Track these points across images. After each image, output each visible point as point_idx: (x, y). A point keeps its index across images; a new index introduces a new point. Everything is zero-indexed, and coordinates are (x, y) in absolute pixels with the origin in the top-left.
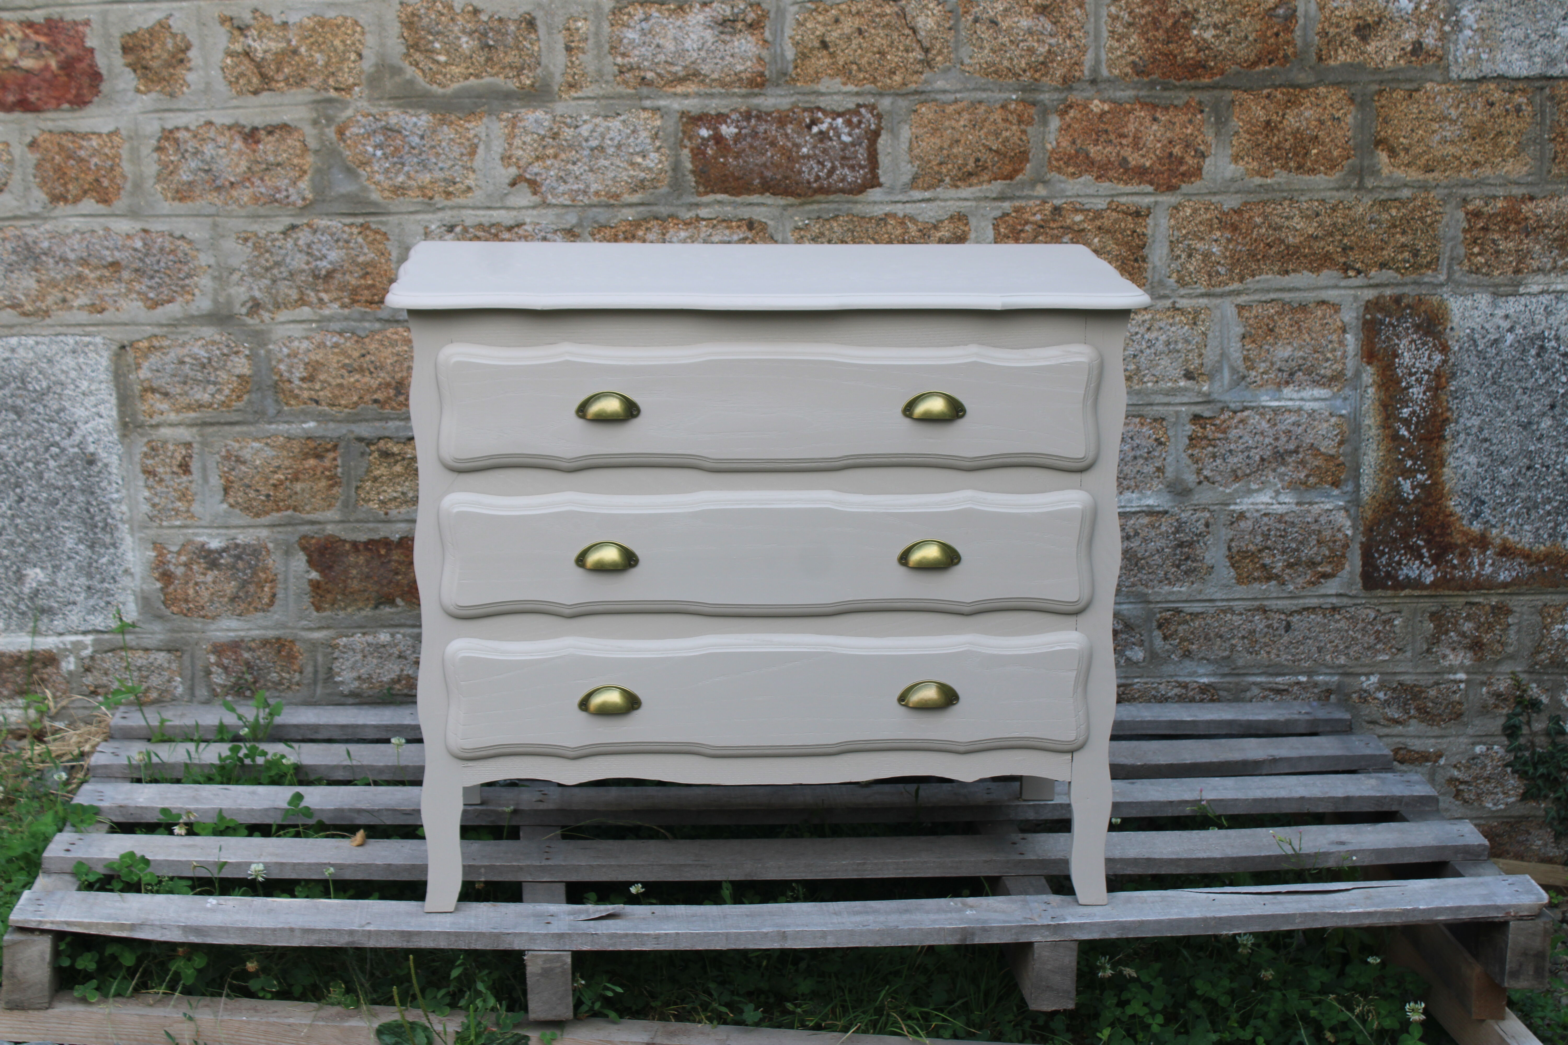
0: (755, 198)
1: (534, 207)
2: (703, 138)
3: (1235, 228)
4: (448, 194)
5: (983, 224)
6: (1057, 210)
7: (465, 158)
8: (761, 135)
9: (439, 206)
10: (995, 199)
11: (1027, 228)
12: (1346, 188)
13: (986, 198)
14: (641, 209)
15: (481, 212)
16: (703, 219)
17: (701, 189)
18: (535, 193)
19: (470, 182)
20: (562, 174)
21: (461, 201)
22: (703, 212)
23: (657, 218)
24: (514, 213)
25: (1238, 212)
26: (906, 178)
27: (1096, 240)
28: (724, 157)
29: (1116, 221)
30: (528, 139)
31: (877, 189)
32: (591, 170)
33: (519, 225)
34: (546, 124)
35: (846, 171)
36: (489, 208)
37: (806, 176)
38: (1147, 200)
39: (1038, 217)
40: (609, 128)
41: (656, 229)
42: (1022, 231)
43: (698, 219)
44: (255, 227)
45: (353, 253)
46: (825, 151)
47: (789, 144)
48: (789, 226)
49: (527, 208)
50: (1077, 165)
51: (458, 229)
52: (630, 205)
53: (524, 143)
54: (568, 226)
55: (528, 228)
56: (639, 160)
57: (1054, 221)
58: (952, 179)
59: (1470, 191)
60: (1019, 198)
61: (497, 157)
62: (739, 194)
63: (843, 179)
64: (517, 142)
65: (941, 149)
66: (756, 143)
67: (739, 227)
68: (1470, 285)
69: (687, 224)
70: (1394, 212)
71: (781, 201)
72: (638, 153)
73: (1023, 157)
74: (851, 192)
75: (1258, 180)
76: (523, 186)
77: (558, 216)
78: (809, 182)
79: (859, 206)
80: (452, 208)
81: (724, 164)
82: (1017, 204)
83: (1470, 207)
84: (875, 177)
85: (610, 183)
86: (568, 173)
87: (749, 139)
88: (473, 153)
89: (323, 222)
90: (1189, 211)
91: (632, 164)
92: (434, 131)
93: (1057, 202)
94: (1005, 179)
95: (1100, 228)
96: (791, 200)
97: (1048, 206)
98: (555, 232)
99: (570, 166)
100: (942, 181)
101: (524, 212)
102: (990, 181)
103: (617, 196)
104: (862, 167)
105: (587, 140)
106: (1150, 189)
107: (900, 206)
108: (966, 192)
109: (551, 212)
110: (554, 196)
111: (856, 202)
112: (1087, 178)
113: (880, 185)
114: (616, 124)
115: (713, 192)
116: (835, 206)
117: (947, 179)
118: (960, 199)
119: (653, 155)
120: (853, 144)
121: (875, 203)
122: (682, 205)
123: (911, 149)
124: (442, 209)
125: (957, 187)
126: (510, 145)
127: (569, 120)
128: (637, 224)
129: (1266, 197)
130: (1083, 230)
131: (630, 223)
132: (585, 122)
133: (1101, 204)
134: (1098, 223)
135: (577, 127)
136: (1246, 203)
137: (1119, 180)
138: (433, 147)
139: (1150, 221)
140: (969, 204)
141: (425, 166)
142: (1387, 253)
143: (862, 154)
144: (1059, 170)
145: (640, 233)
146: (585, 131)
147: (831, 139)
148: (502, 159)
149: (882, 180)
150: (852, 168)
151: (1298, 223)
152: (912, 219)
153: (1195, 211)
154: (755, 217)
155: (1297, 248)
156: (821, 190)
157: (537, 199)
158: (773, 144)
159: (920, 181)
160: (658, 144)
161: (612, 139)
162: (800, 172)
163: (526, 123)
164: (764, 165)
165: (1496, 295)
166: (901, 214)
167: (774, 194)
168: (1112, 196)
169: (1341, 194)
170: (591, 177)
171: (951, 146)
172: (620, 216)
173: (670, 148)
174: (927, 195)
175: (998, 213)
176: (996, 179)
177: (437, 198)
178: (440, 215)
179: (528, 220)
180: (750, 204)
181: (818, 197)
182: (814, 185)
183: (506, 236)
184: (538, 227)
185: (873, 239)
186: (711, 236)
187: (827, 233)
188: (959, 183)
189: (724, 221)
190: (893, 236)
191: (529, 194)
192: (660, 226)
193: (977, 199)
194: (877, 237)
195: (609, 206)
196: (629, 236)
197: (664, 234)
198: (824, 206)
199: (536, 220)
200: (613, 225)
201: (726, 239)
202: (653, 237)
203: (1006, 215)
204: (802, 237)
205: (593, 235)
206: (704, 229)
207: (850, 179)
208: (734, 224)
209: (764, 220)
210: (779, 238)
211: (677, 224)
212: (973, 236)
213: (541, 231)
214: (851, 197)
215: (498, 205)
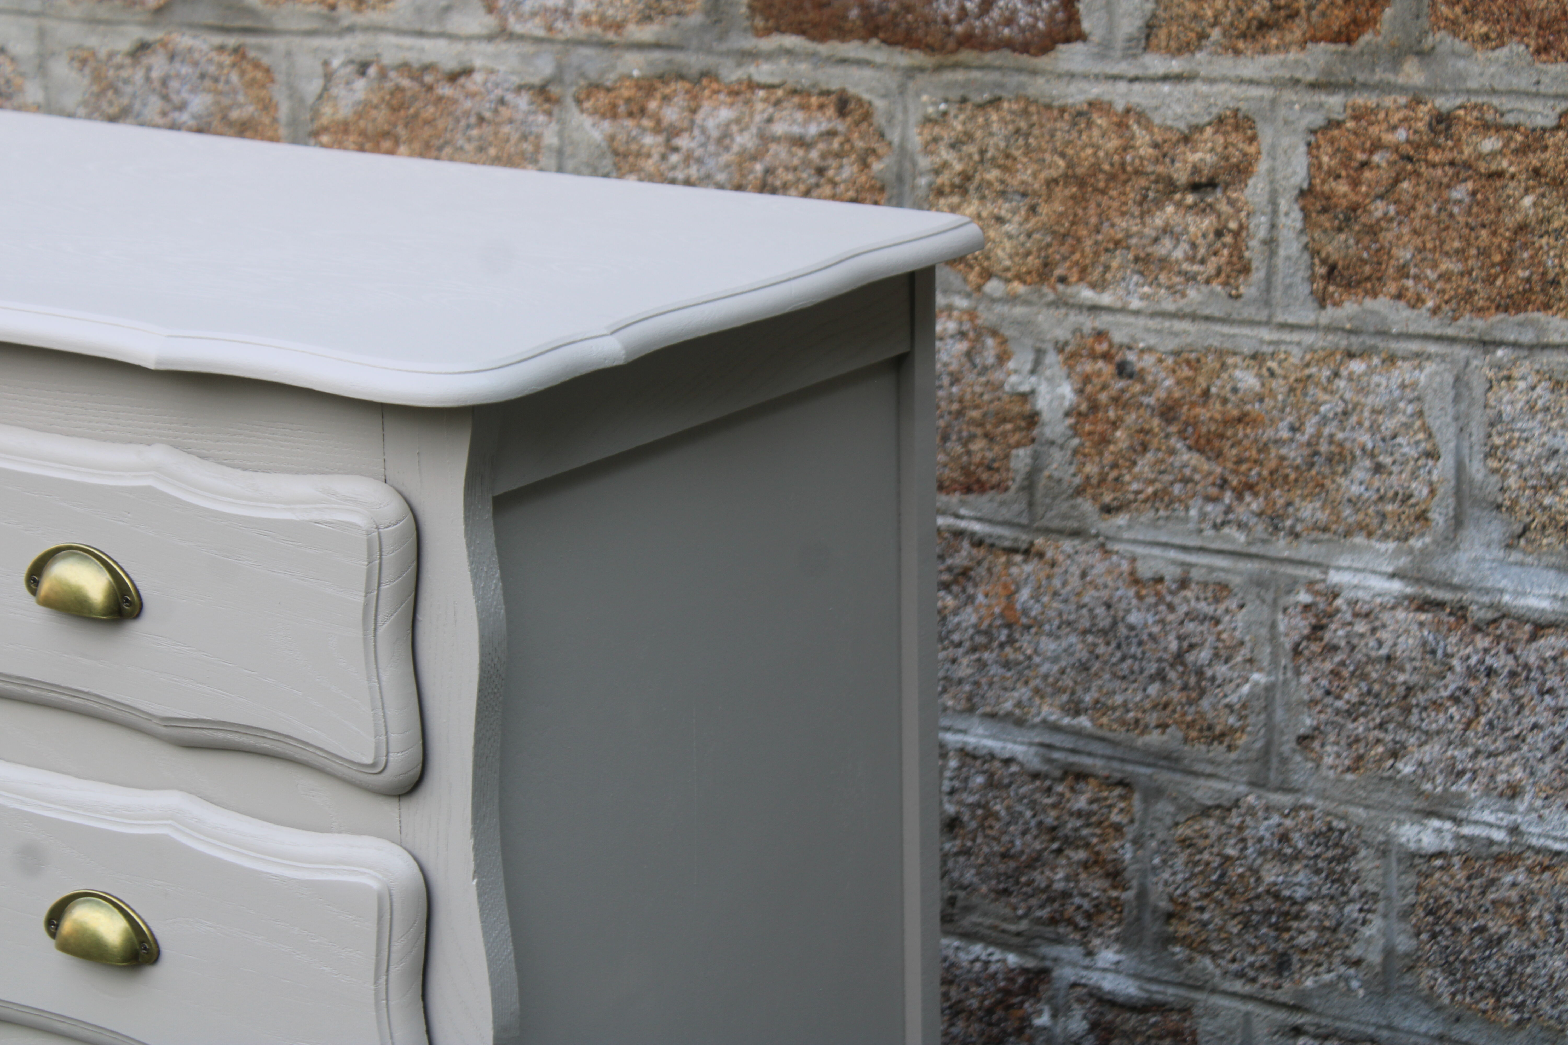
0: (852, 49)
1: (490, 38)
4: (359, 2)
5: (1285, 142)
6: (1443, 121)
9: (346, 22)
10: (1314, 86)
11: (1376, 158)
13: (1295, 82)
14: (657, 55)
15: (408, 41)
16: (761, 86)
17: (759, 22)
18: (490, 10)
21: (378, 16)
22: (763, 72)
23: (681, 77)
24: (459, 47)
26: (1133, 25)
27: (1528, 201)
31: (1078, 47)
36: (421, 34)
37: (942, 7)
39: (1401, 135)
41: (680, 100)
42: (1364, 165)
43: (753, 84)
44: (92, 41)
45: (226, 101)
48: (914, 113)
49: (479, 38)
50: (1492, 18)
51: (372, 71)
52: (640, 46)
54: (536, 80)
55: (478, 77)
57: (1437, 147)
60: (1365, 86)
62: (823, 38)
63: (1010, 20)
67: (821, 107)
69: (733, 93)
71: (903, 58)
74: (1025, 48)
77: (525, 59)
78: (947, 21)
79: (1040, 81)
80: (364, 29)
82: (1360, 99)
84: (1073, 18)
89: (184, 40)
93: (1444, 103)
94: (1335, 40)
95: (1536, 173)
96: (918, 58)
97: (1424, 112)
98: (520, 89)
100: (1203, 36)
101: (476, 46)
102: (1303, 45)
103: (619, 26)
107: (1122, 87)
108: (1254, 65)
109: (512, 49)
110: (520, 17)
111: (1034, 72)
112: (1514, 50)
113: (1082, 37)
115: (779, 29)
116: (993, 77)
117: (1216, 34)
118: (1241, 81)
121: (1072, 76)
122: (728, 54)
124: (350, 29)
125: (1237, 52)
128: (649, 85)
130: (1500, 174)
131: (638, 83)
133: (1543, 114)
134: (1534, 160)
140: (1255, 92)
144: (1454, 28)
145: (653, 105)
149: (1086, 25)
152: (1142, 119)
154: (852, 90)
156: (968, 41)
157: (490, 22)
159: (1162, 34)
166: (1120, 107)
167: (887, 42)
172: (621, 69)
174: (1176, 65)
175: (1317, 119)
176: (1315, 40)
177: (342, 8)
178: (346, 41)
179: (478, 62)
180: (843, 61)
181: (966, 55)
182: (959, 29)
183: (446, 90)
184: (493, 78)
185: (1063, 155)
186: (770, 120)
187: (979, 134)
188: (1241, 45)
189: (794, 92)
190: (1101, 154)
191: (482, 12)
192: (687, 92)
193: (1276, 83)
194: (1070, 151)
195: (608, 45)
196: (635, 109)
197: (694, 111)
198: (976, 74)
199: (490, 64)
200: (608, 84)
201: (796, 130)
202: (671, 114)
203: (1333, 124)
204: (936, 140)
205: (579, 101)
206: (759, 106)
207: (1023, 20)
208: (814, 100)
209: (866, 97)
210: (895, 136)
211: (718, 92)
212: (1262, 166)
213: (497, 85)
214: (1025, 59)
215: (434, 29)
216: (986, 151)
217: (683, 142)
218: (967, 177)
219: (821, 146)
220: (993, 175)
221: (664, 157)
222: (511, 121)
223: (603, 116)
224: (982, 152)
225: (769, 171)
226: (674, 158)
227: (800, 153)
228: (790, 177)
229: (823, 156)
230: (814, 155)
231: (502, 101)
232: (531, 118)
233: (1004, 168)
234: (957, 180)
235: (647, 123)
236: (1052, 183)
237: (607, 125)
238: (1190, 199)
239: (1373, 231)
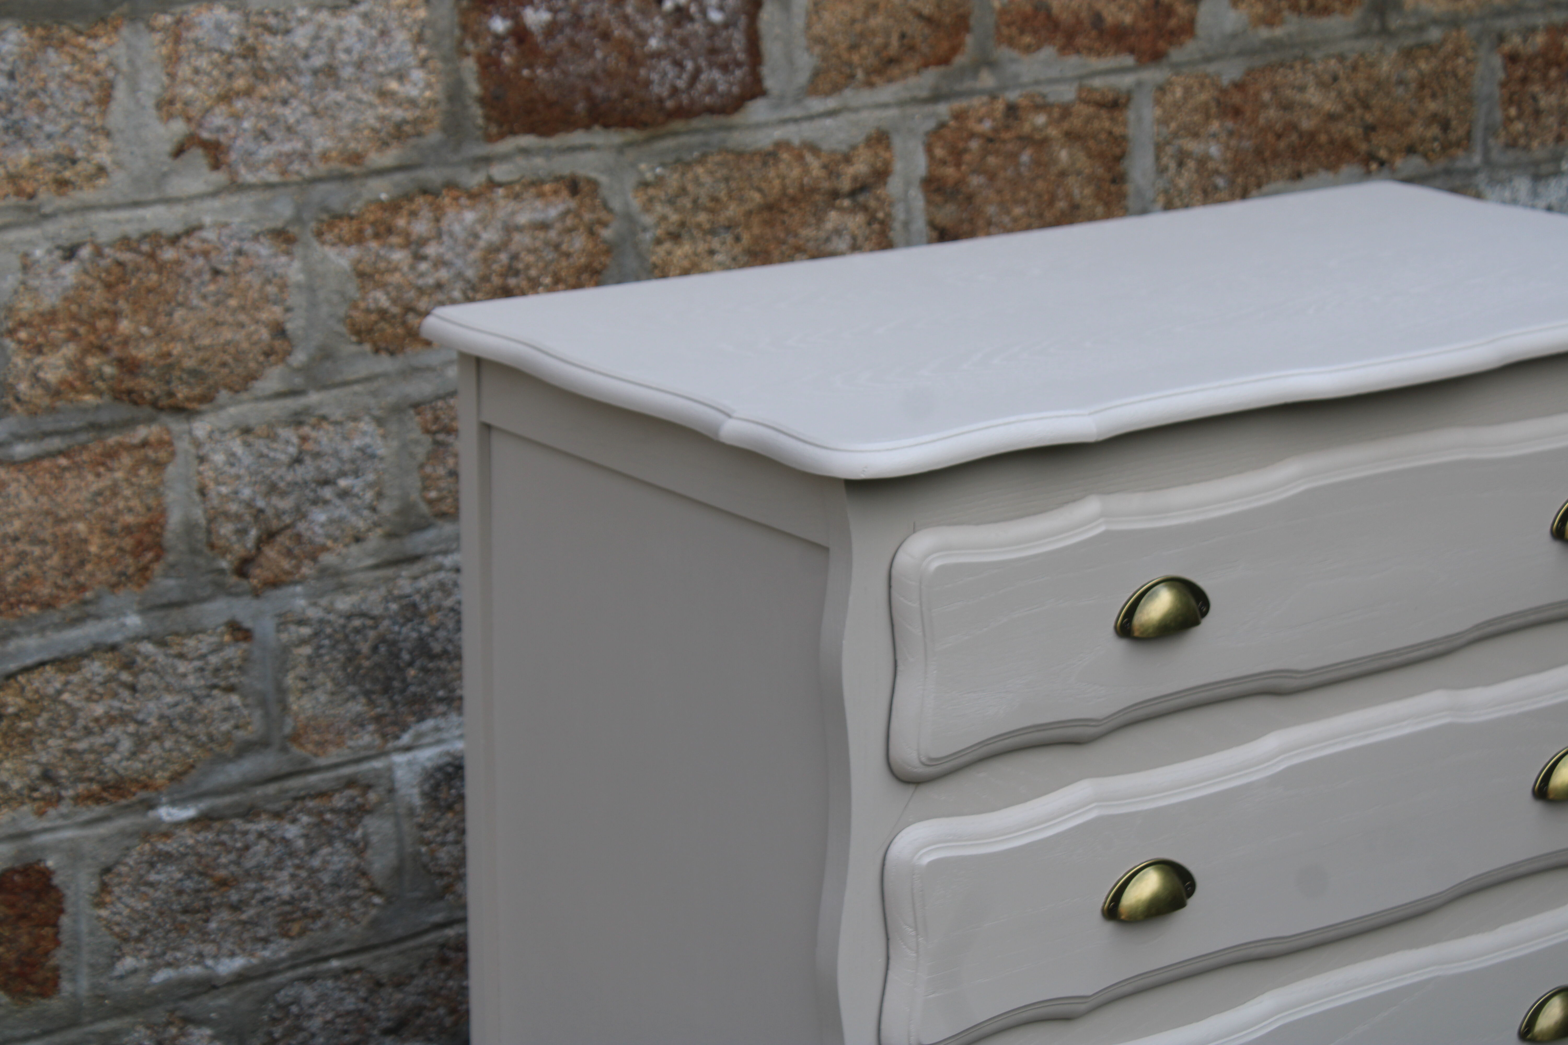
0: (578, 137)
1: (215, 194)
2: (497, 37)
3: (1237, 112)
4: (62, 184)
5: (911, 145)
6: (1012, 110)
7: (92, 111)
8: (588, 22)
9: (47, 209)
10: (926, 101)
11: (974, 145)
12: (1363, 33)
13: (914, 99)
14: (399, 177)
15: (123, 215)
16: (500, 185)
17: (494, 129)
18: (216, 166)
19: (103, 157)
20: (263, 124)
21: (87, 195)
22: (499, 172)
23: (425, 192)
24: (180, 210)
25: (1239, 86)
26: (803, 78)
27: (1064, 154)
28: (530, 66)
29: (1089, 120)
30: (203, 62)
31: (761, 102)
32: (315, 113)
33: (190, 232)
34: (234, 30)
35: (716, 74)
36: (136, 204)
37: (656, 89)
38: (1127, 81)
39: (986, 124)
40: (341, 30)
41: (426, 213)
43: (492, 184)
46: (684, 42)
47: (630, 34)
48: (631, 180)
49: (202, 196)
50: (1035, 32)
51: (85, 252)
52: (381, 172)
53: (197, 71)
54: (279, 224)
55: (209, 233)
56: (393, 85)
57: (1007, 128)
58: (868, 73)
59: (1508, 24)
60: (959, 94)
61: (150, 103)
62: (553, 132)
63: (712, 89)
64: (184, 71)
65: (853, 21)
66: (580, 37)
67: (556, 192)
68: (1509, 167)
69: (473, 196)
70: (1423, 65)
71: (616, 137)
72: (391, 74)
73: (962, 24)
74: (723, 110)
75: (1264, 33)
76: (197, 156)
77: (259, 206)
78: (661, 100)
79: (736, 134)
80: (70, 212)
81: (531, 81)
82: (956, 105)
83: (1507, 48)
84: (758, 79)
85: (345, 133)
86: (275, 120)
87: (568, 31)
88: (105, 98)
90: (1179, 93)
91: (384, 94)
92: (31, 62)
93: (1013, 96)
94: (939, 64)
95: (1068, 133)
96: (632, 134)
97: (1000, 106)
98: (256, 237)
99: (278, 109)
100: (851, 76)
101: (198, 205)
102: (918, 71)
103: (356, 158)
104: (739, 65)
105: (306, 56)
106: (1129, 60)
107: (793, 127)
108: (887, 93)
109: (247, 200)
110: (252, 168)
111: (730, 128)
112: (1048, 52)
113: (764, 93)
114: (352, 21)
115: (513, 133)
116: (700, 138)
117: (860, 75)
118: (878, 106)
119: (418, 75)
120: (726, 25)
121: (758, 126)
122: (463, 163)
123: (809, 26)
124: (53, 215)
125: (873, 85)
126: (172, 76)
127: (272, 21)
128: (394, 207)
129: (1273, 57)
130: (1046, 139)
131: (383, 206)
132: (302, 21)
133: (1067, 93)
134: (1066, 126)
135: (287, 32)
136: (1250, 72)
137: (1090, 50)
138: (32, 94)
139: (1131, 115)
140: (890, 112)
141: (19, 133)
142: (1416, 130)
143: (738, 40)
144: (1011, 42)
145: (401, 222)
146: (301, 37)
147: (691, 19)
148: (159, 106)
149: (768, 84)
150: (725, 68)
151: (1313, 96)
152: (814, 149)
153: (1187, 90)
154: (579, 172)
155: (1312, 136)
156: (684, 112)
157: (220, 177)
158: (606, 36)
159: (822, 81)
160: (423, 52)
161: (348, 51)
162: (648, 83)
163: (198, 33)
164: (593, 77)
165: (1537, 178)
166: (796, 142)
167: (606, 126)
168: (1081, 78)
169: (1360, 45)
170: (313, 126)
171: (866, 16)
172: (366, 195)
173: (445, 59)
174: (831, 103)
175: (931, 124)
176: (926, 65)
177: (43, 195)
178: (50, 227)
179: (207, 220)
180: (572, 149)
181: (678, 125)
182: (670, 104)
183: (169, 254)
184: (226, 231)
185: (759, 190)
186: (513, 213)
187: (690, 187)
188: (875, 79)
189: (533, 184)
190: (788, 181)
191: (205, 170)
192: (431, 204)
193: (901, 104)
194: (764, 185)
195: (345, 177)
196: (382, 229)
197: (437, 220)
198: (684, 140)
199: (223, 219)
200: (354, 212)
201: (539, 216)
202: (421, 227)
203: (942, 125)
204: (651, 200)
205: (319, 234)
206: (502, 203)
207: (722, 87)
208: (547, 188)
209: (593, 175)
210: (616, 204)
211: (456, 199)
212: (898, 166)
213: (231, 237)
214: (721, 120)
215: (153, 196)
216: (698, 198)
217: (431, 250)
218: (682, 224)
219: (558, 226)
220: (702, 217)
221: (412, 268)
222: (252, 268)
223: (348, 244)
224: (695, 201)
225: (515, 257)
226: (423, 266)
227: (541, 235)
228: (531, 258)
229: (560, 234)
230: (553, 234)
231: (240, 252)
232: (273, 261)
233: (711, 211)
234: (672, 229)
235: (394, 240)
236: (749, 214)
237: (353, 252)
238: (846, 203)
239: (970, 198)
